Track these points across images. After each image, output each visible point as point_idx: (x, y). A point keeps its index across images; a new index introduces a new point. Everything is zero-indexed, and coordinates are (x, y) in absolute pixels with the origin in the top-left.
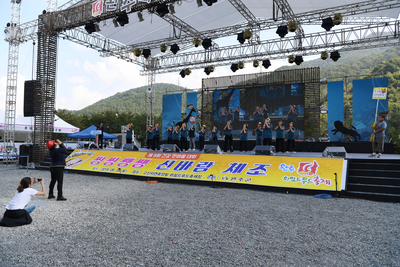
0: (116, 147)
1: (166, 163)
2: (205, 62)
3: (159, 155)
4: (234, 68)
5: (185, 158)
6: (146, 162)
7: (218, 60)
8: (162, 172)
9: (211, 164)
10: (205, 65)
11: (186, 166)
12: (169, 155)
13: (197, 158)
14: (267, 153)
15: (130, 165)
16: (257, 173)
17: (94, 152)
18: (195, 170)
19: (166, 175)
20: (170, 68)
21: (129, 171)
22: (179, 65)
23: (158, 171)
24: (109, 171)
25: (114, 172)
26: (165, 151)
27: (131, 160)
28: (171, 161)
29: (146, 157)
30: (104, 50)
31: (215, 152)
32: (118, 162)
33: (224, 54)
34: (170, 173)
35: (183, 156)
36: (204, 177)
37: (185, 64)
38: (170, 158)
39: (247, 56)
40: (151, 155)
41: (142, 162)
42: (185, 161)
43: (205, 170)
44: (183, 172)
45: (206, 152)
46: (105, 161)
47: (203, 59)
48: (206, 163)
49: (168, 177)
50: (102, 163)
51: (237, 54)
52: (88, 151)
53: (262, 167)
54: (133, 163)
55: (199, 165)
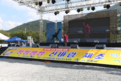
0: (27, 46)
1: (53, 53)
2: (66, 8)
3: (49, 49)
4: (79, 11)
5: (62, 51)
6: (44, 52)
7: (71, 7)
8: (52, 57)
9: (75, 53)
10: (66, 10)
11: (63, 54)
12: (54, 49)
13: (68, 51)
14: (102, 48)
15: (36, 54)
16: (99, 58)
17: (18, 48)
18: (68, 56)
19: (54, 59)
20: (50, 11)
21: (36, 57)
22: (54, 10)
23: (50, 57)
24: (26, 57)
25: (29, 57)
26: (52, 47)
27: (36, 52)
28: (55, 52)
29: (43, 50)
30: (21, 2)
31: (76, 48)
32: (30, 53)
33: (73, 5)
34: (56, 58)
35: (61, 50)
36: (73, 60)
37: (56, 10)
38: (55, 50)
39: (84, 6)
40: (45, 49)
41: (42, 53)
42: (62, 52)
43: (73, 56)
44: (62, 57)
45: (72, 48)
46: (24, 52)
47: (64, 7)
48: (73, 53)
49: (55, 60)
50: (22, 53)
51: (79, 5)
52: (15, 48)
53: (101, 55)
54: (37, 53)
55: (69, 54)
